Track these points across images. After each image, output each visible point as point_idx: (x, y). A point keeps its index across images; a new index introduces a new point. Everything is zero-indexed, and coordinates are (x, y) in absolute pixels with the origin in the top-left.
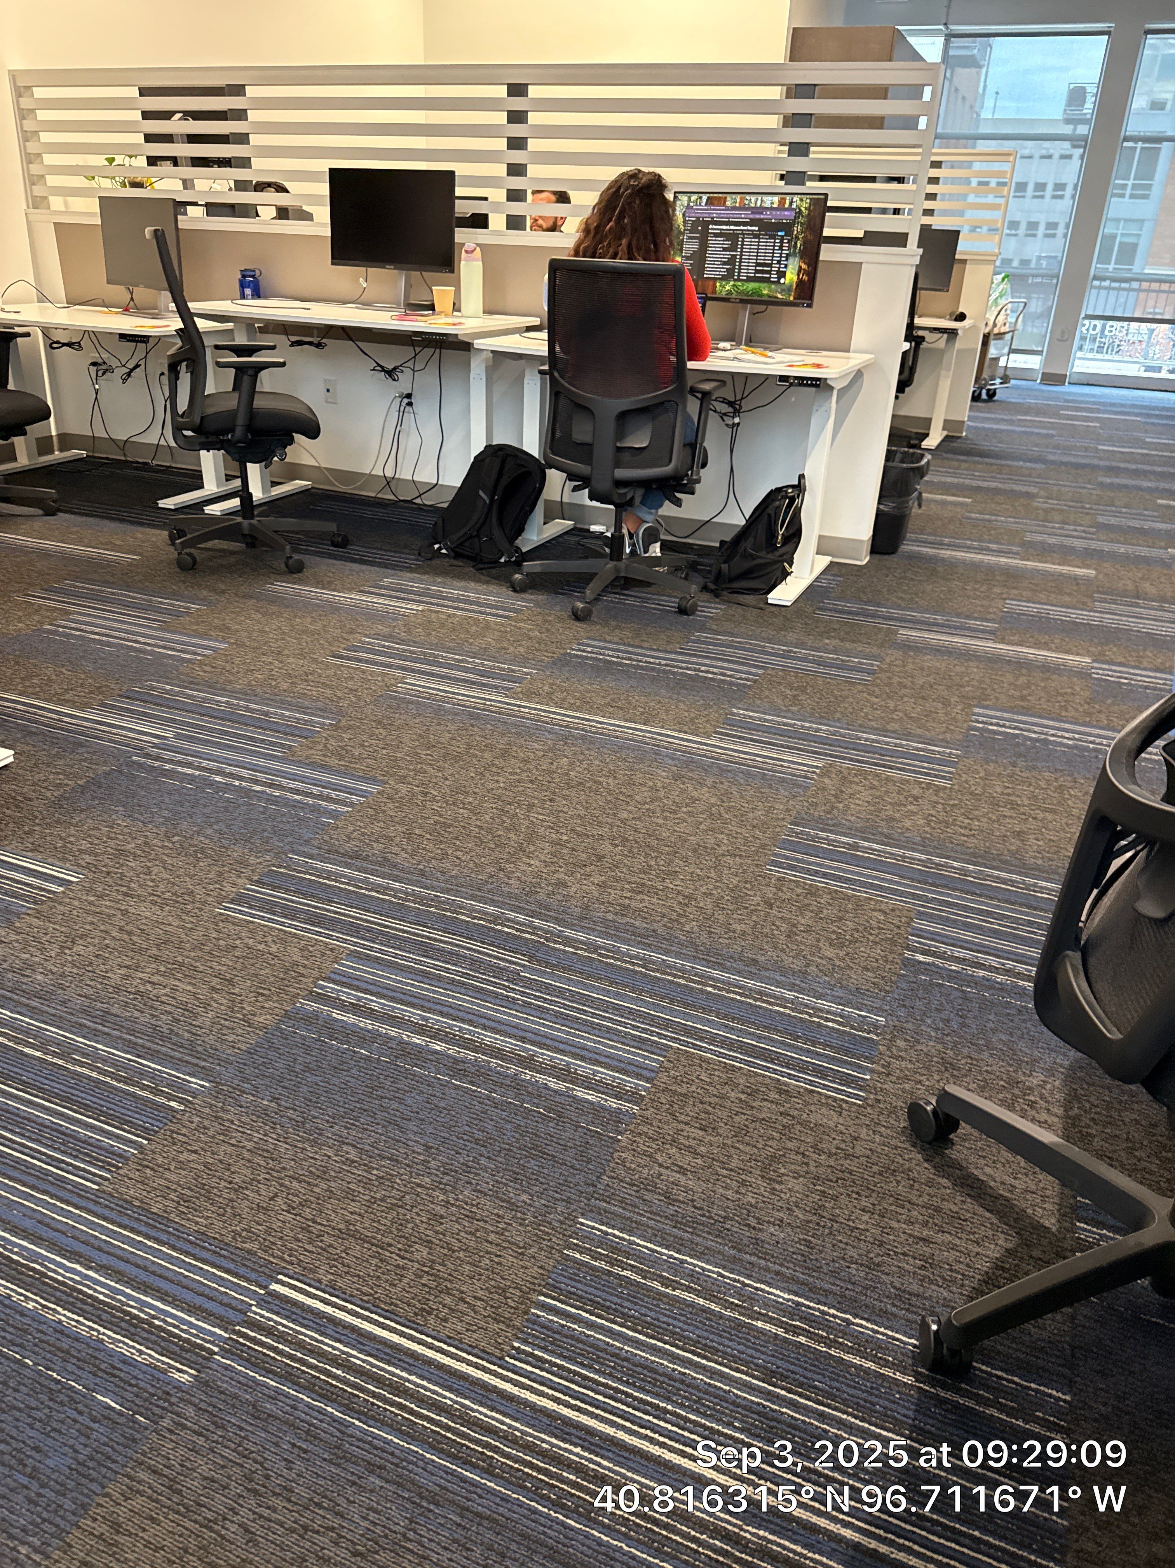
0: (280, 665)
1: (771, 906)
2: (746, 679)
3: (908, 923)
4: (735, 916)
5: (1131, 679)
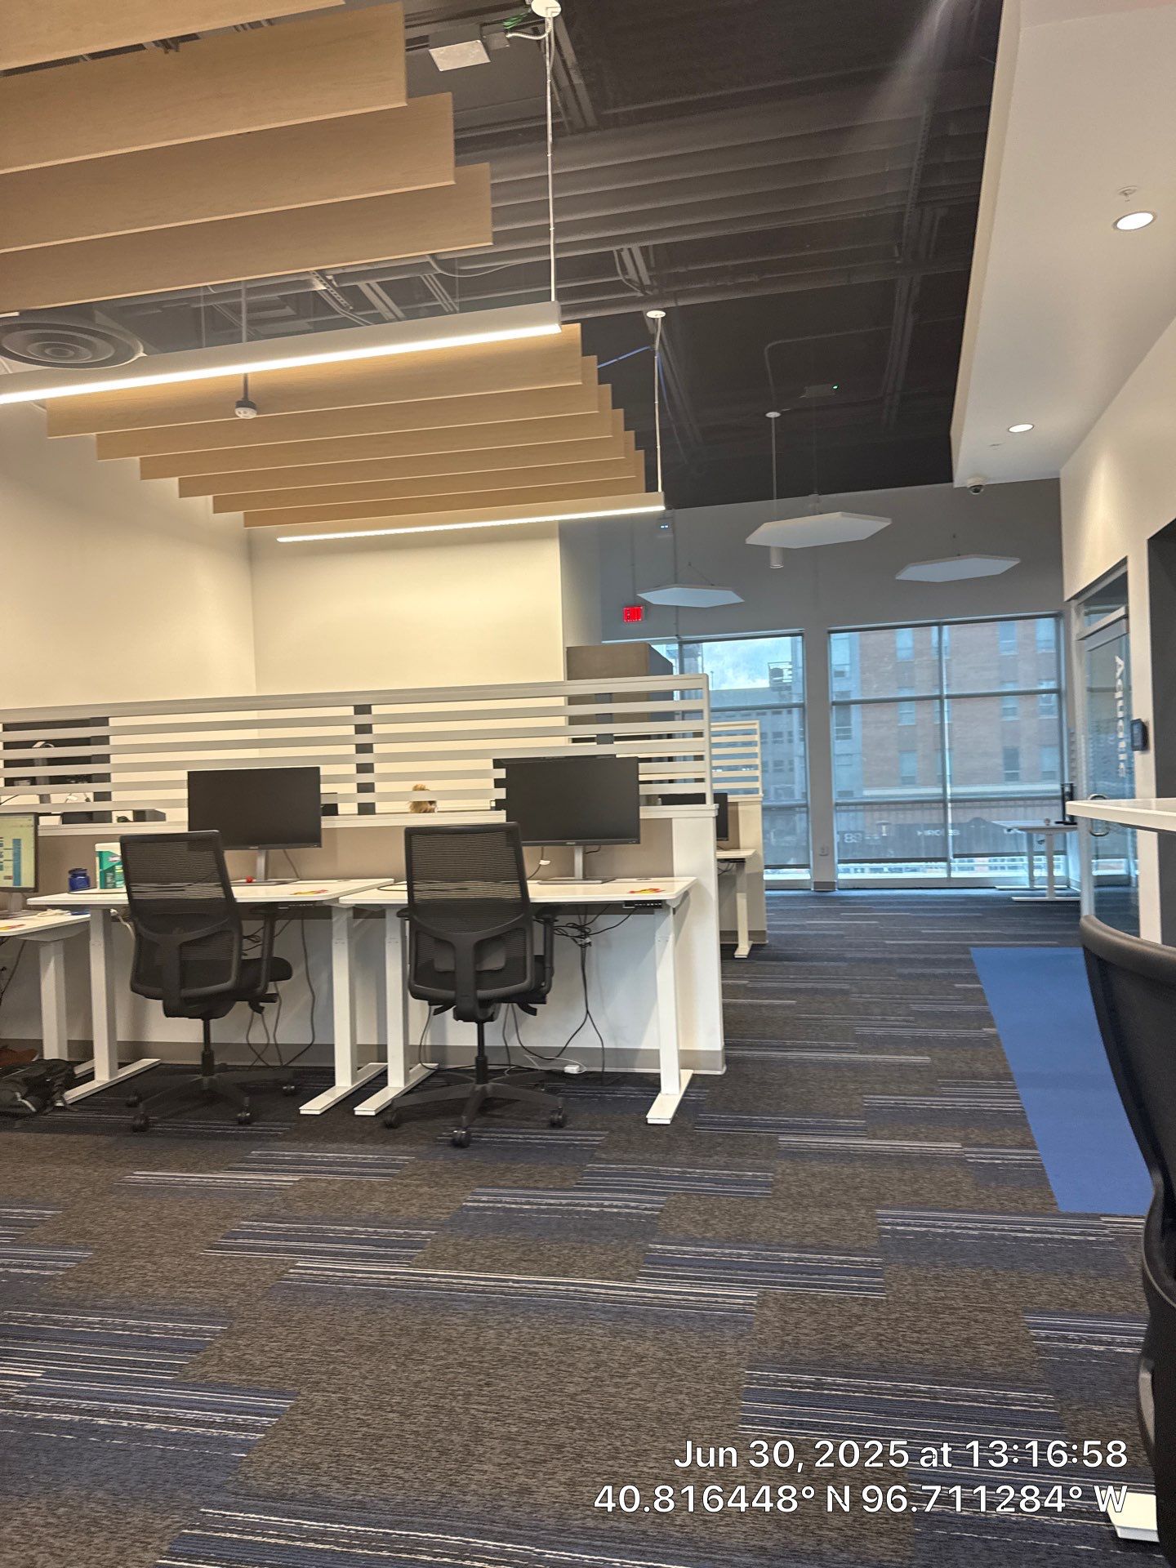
0: (155, 1268)
2: (652, 1209)
5: (1003, 1159)
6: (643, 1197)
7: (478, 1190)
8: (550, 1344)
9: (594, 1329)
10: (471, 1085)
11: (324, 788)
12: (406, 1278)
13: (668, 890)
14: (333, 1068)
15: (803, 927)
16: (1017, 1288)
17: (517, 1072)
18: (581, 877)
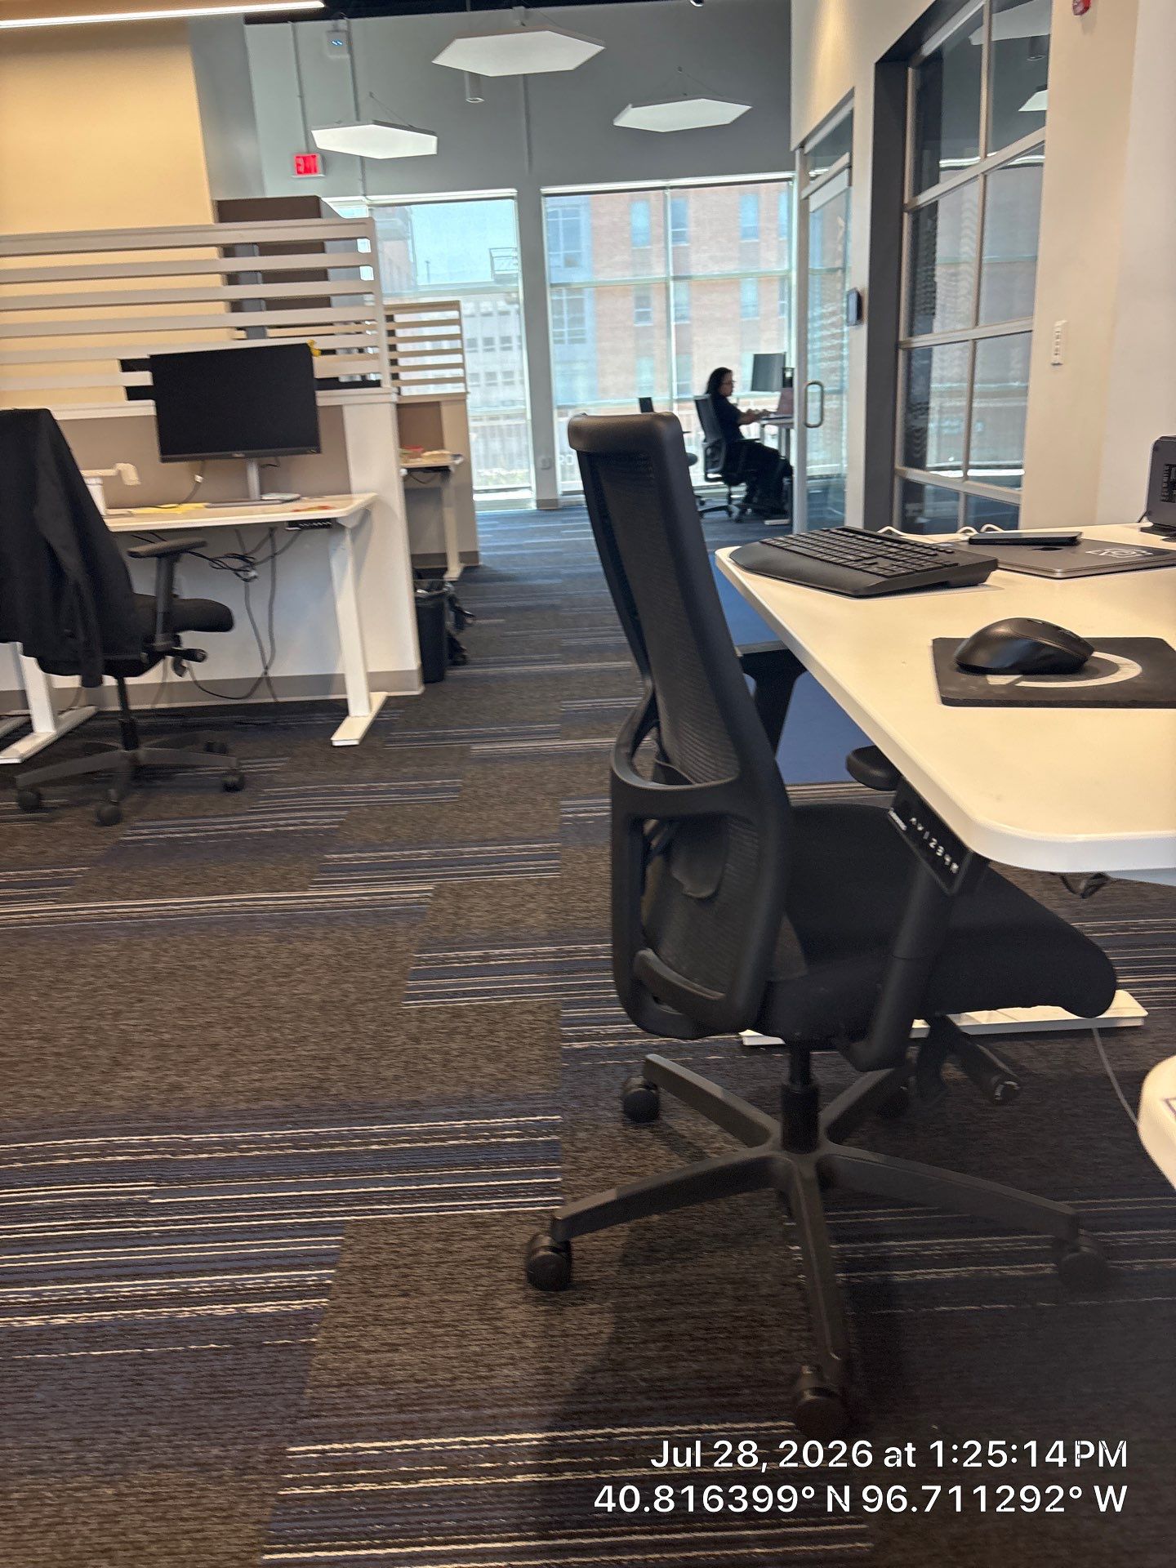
1: (417, 1040)
2: (331, 824)
3: (557, 1016)
4: (384, 1063)
6: (323, 813)
7: (141, 824)
8: (210, 957)
12: (54, 914)
15: (520, 547)
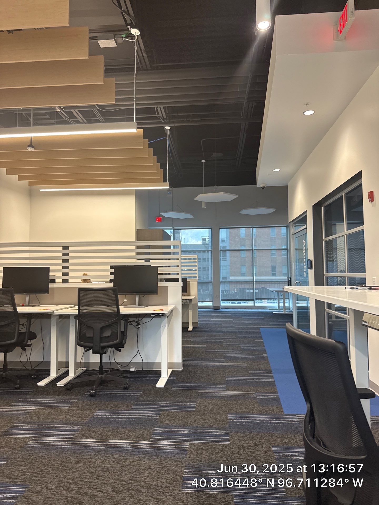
2: (156, 416)
3: (232, 501)
5: (267, 397)
6: (154, 412)
7: (98, 411)
8: (120, 464)
9: (135, 458)
10: (97, 376)
11: (51, 274)
12: (71, 442)
13: (166, 310)
14: (50, 370)
15: (209, 321)
16: (271, 439)
17: (114, 371)
18: (138, 305)
